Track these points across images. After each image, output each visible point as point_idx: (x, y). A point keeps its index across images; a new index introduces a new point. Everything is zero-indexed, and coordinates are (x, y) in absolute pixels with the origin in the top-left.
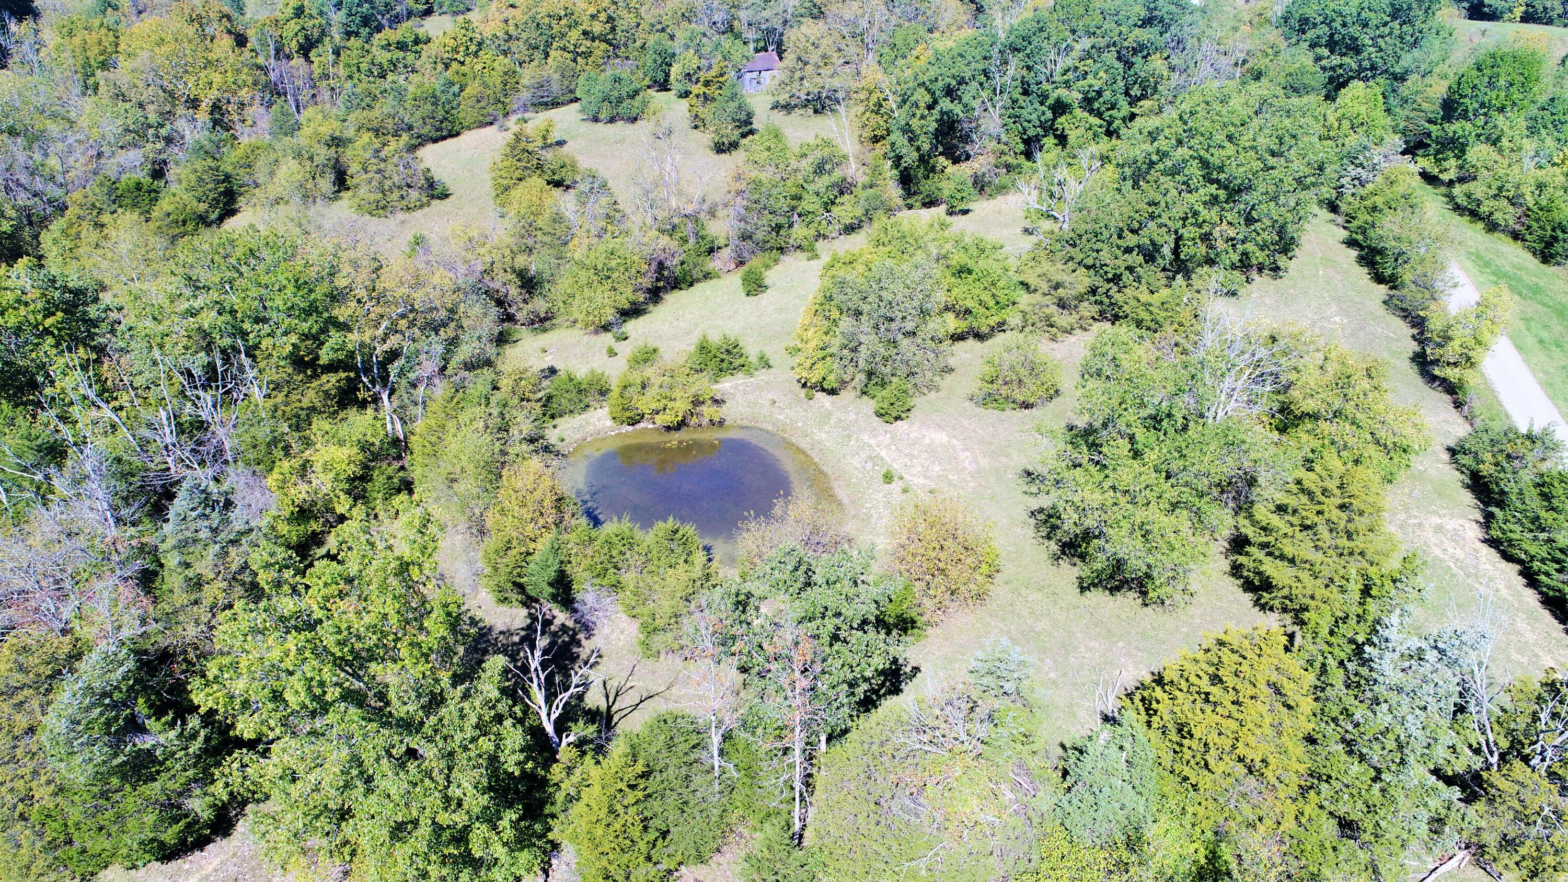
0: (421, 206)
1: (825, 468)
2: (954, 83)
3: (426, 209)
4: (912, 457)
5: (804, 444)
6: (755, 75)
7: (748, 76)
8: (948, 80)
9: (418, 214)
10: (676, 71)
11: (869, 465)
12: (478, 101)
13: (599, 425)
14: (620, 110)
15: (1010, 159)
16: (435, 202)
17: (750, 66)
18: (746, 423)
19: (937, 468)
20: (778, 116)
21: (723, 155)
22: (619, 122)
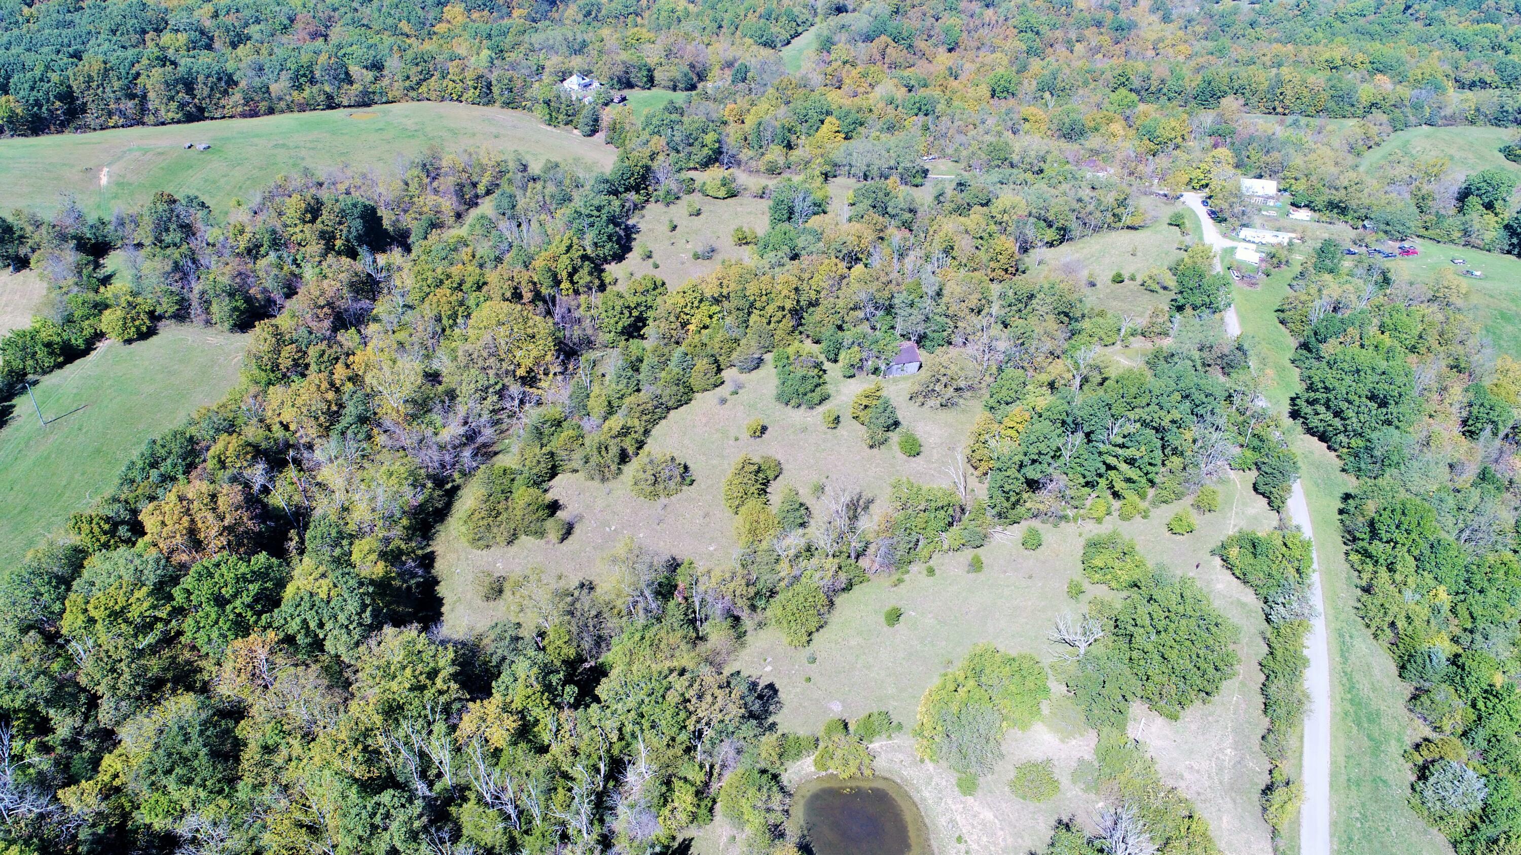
1: (927, 821)
3: (679, 495)
4: (973, 826)
5: (916, 798)
7: (895, 367)
9: (675, 500)
11: (950, 826)
12: (705, 374)
13: (808, 770)
17: (897, 359)
18: (888, 775)
19: (985, 839)
20: (914, 407)
21: (875, 450)
22: (803, 407)
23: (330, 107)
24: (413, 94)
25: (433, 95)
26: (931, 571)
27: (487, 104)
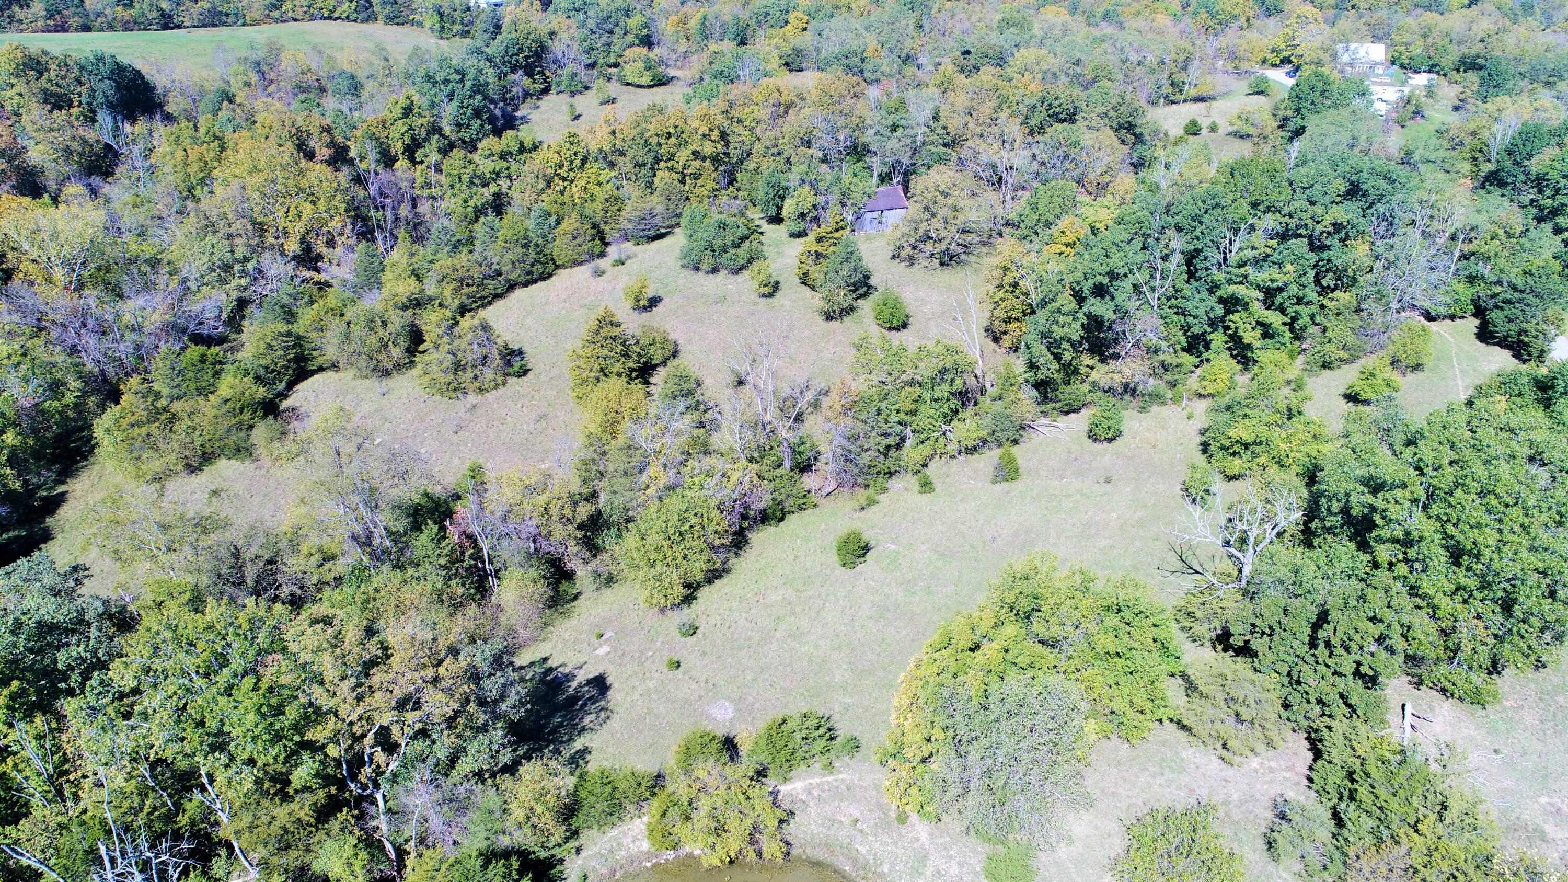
0: (496, 387)
2: (1106, 280)
3: (502, 389)
6: (876, 214)
7: (869, 216)
8: (1099, 279)
9: (490, 396)
10: (789, 208)
12: (575, 238)
13: (634, 849)
14: (723, 261)
15: (1169, 358)
16: (512, 380)
17: (871, 204)
20: (900, 268)
21: (833, 324)
22: (723, 273)
23: (165, 27)
24: (276, 14)
25: (299, 14)
26: (926, 486)
27: (366, 20)
